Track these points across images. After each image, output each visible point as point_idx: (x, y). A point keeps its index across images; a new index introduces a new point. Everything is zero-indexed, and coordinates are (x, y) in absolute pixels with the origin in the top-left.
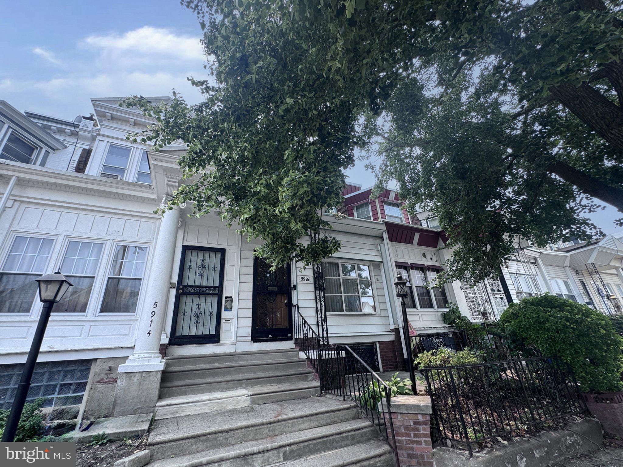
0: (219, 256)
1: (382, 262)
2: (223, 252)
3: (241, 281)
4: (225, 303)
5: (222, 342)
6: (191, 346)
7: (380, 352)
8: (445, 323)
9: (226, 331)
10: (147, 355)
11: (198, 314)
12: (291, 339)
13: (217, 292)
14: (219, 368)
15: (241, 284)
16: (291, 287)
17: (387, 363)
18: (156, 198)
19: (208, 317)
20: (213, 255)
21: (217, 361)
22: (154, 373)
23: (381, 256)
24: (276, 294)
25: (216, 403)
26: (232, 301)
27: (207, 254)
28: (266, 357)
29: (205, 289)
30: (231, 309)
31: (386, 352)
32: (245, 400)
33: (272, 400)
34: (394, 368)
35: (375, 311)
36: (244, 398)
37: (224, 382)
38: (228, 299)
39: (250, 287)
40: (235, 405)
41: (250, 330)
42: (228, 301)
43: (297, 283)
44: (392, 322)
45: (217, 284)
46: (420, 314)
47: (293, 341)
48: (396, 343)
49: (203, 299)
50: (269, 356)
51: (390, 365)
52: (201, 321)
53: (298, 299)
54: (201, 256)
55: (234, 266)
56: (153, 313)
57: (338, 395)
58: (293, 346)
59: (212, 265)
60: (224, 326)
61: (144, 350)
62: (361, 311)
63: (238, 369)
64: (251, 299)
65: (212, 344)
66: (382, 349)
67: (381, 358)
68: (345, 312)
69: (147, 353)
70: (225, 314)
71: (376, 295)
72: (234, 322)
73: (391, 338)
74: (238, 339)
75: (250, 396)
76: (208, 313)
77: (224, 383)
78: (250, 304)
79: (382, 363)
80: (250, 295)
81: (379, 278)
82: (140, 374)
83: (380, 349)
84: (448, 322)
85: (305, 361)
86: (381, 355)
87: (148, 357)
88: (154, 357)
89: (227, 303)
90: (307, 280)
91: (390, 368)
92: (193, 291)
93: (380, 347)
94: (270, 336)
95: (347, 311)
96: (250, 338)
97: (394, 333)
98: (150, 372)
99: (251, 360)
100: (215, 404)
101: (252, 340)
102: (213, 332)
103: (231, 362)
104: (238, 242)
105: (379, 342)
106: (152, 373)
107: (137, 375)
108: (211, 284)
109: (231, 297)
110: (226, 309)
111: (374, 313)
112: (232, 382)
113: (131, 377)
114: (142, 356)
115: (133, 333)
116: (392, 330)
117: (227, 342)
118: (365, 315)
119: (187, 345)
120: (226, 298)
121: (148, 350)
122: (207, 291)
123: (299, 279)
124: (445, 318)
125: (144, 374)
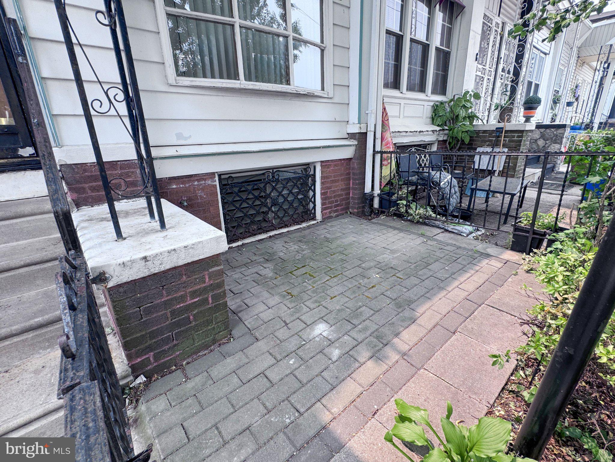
7: (322, 183)
17: (331, 203)
31: (333, 181)
34: (342, 210)
35: (323, 89)
44: (353, 116)
46: (402, 102)
48: (355, 164)
51: (335, 206)
62: (288, 82)
66: (327, 177)
67: (322, 194)
68: (242, 83)
71: (328, 42)
73: (348, 153)
79: (323, 204)
83: (322, 178)
84: (439, 121)
86: (322, 189)
91: (336, 211)
93: (322, 172)
95: (248, 78)
97: (356, 143)
105: (322, 162)
111: (321, 93)
116: (352, 136)
118: (298, 95)
124: (437, 114)
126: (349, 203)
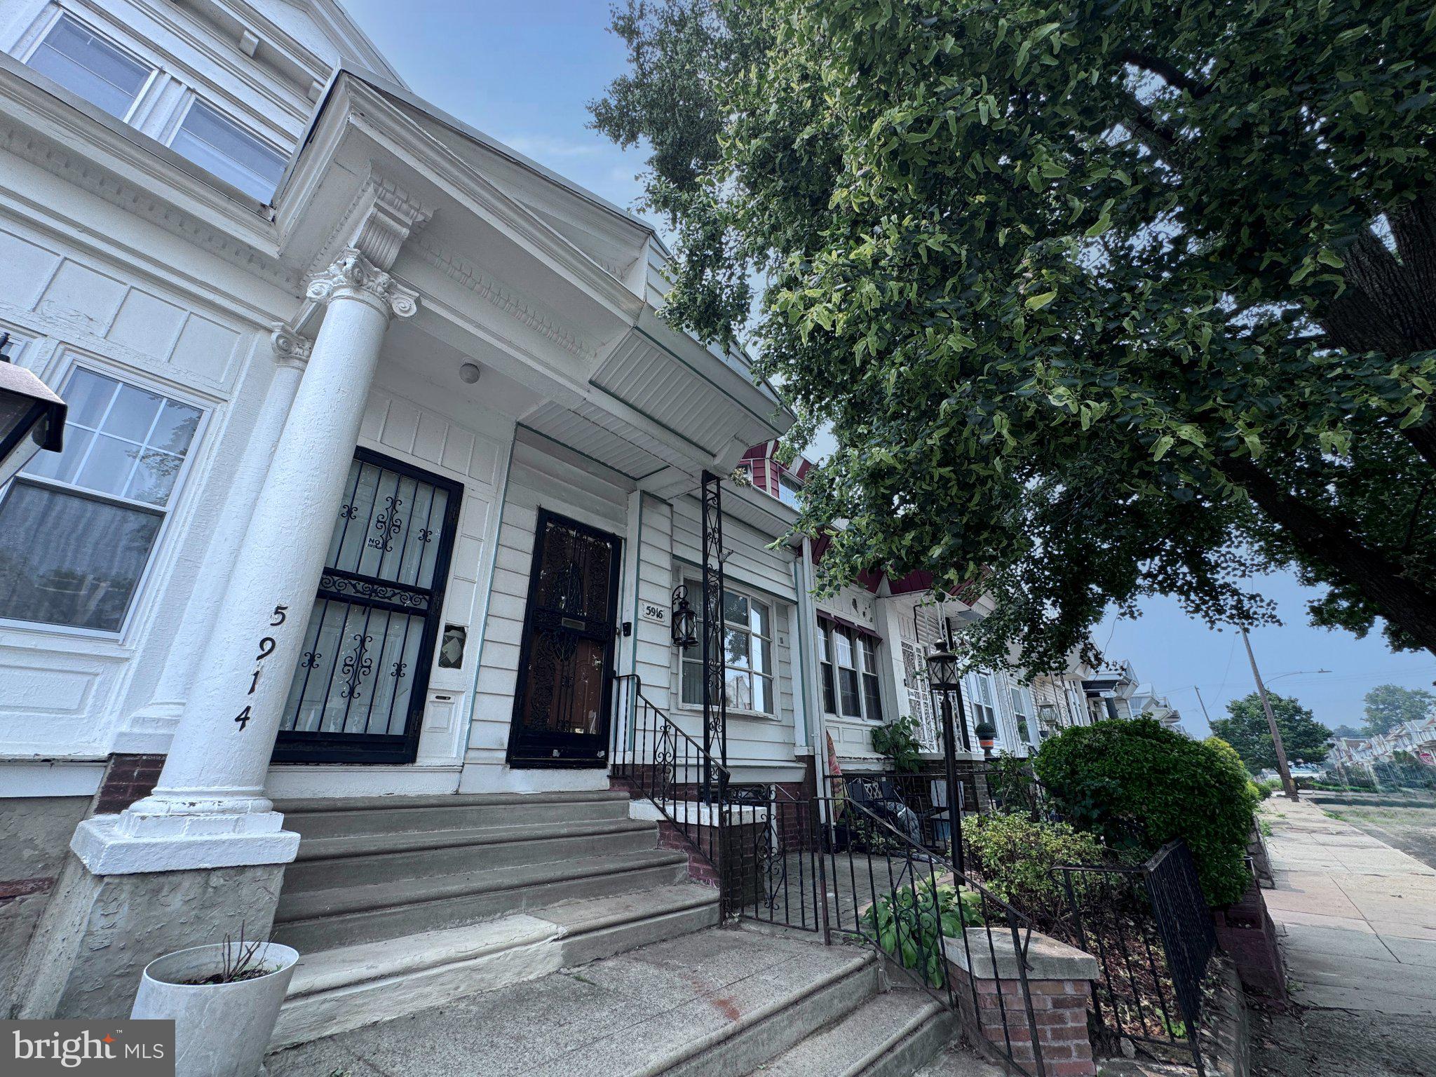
0: (441, 502)
1: (797, 603)
2: (453, 492)
3: (497, 586)
4: (445, 642)
5: (422, 760)
6: (322, 767)
7: (777, 808)
8: (876, 751)
9: (435, 729)
10: (228, 802)
11: (357, 667)
12: (602, 764)
13: (424, 606)
14: (436, 848)
15: (495, 596)
16: (615, 628)
17: (786, 832)
18: (276, 256)
19: (387, 681)
20: (424, 494)
21: (416, 823)
22: (259, 872)
23: (795, 589)
24: (582, 637)
25: (464, 969)
26: (462, 642)
27: (407, 489)
28: (552, 813)
29: (389, 591)
30: (457, 665)
31: (786, 807)
32: (550, 954)
33: (616, 947)
34: (797, 844)
35: (772, 712)
36: (548, 946)
37: (467, 894)
38: (453, 633)
39: (518, 608)
40: (520, 973)
41: (504, 733)
42: (451, 638)
43: (637, 619)
44: (800, 737)
45: (426, 582)
46: (840, 726)
47: (607, 772)
48: (807, 789)
49: (377, 624)
50: (560, 812)
51: (791, 838)
52: (364, 689)
53: (635, 662)
54: (387, 487)
55: (480, 540)
56: (268, 645)
57: (804, 928)
58: (606, 784)
59: (418, 525)
60: (432, 712)
61: (215, 782)
63: (492, 849)
64: (518, 642)
65: (391, 768)
67: (778, 821)
69: (227, 794)
70: (440, 677)
71: (776, 674)
72: (461, 705)
73: (797, 776)
74: (471, 754)
75: (564, 938)
76: (389, 669)
77: (468, 899)
78: (513, 658)
79: (779, 833)
80: (515, 632)
81: (784, 636)
82: (200, 879)
84: (882, 749)
85: (654, 828)
86: (777, 814)
87: (233, 811)
88: (254, 810)
89: (449, 645)
90: (659, 615)
91: (791, 845)
92: (350, 591)
93: (777, 795)
94: (556, 753)
96: (503, 755)
97: (805, 765)
98: (242, 869)
99: (513, 822)
100: (461, 976)
101: (508, 760)
102: (398, 729)
103: (457, 825)
104: (497, 477)
105: (776, 783)
106: (249, 874)
107: (187, 882)
108: (408, 579)
109: (461, 629)
110: (445, 663)
112: (492, 894)
113: (156, 892)
114: (205, 803)
115: (97, 709)
116: (800, 759)
117: (439, 762)
118: (756, 719)
119: (307, 763)
120: (449, 628)
121: (233, 783)
122: (396, 600)
123: (642, 612)
124: (877, 740)
125: (215, 880)
126: (802, 837)
